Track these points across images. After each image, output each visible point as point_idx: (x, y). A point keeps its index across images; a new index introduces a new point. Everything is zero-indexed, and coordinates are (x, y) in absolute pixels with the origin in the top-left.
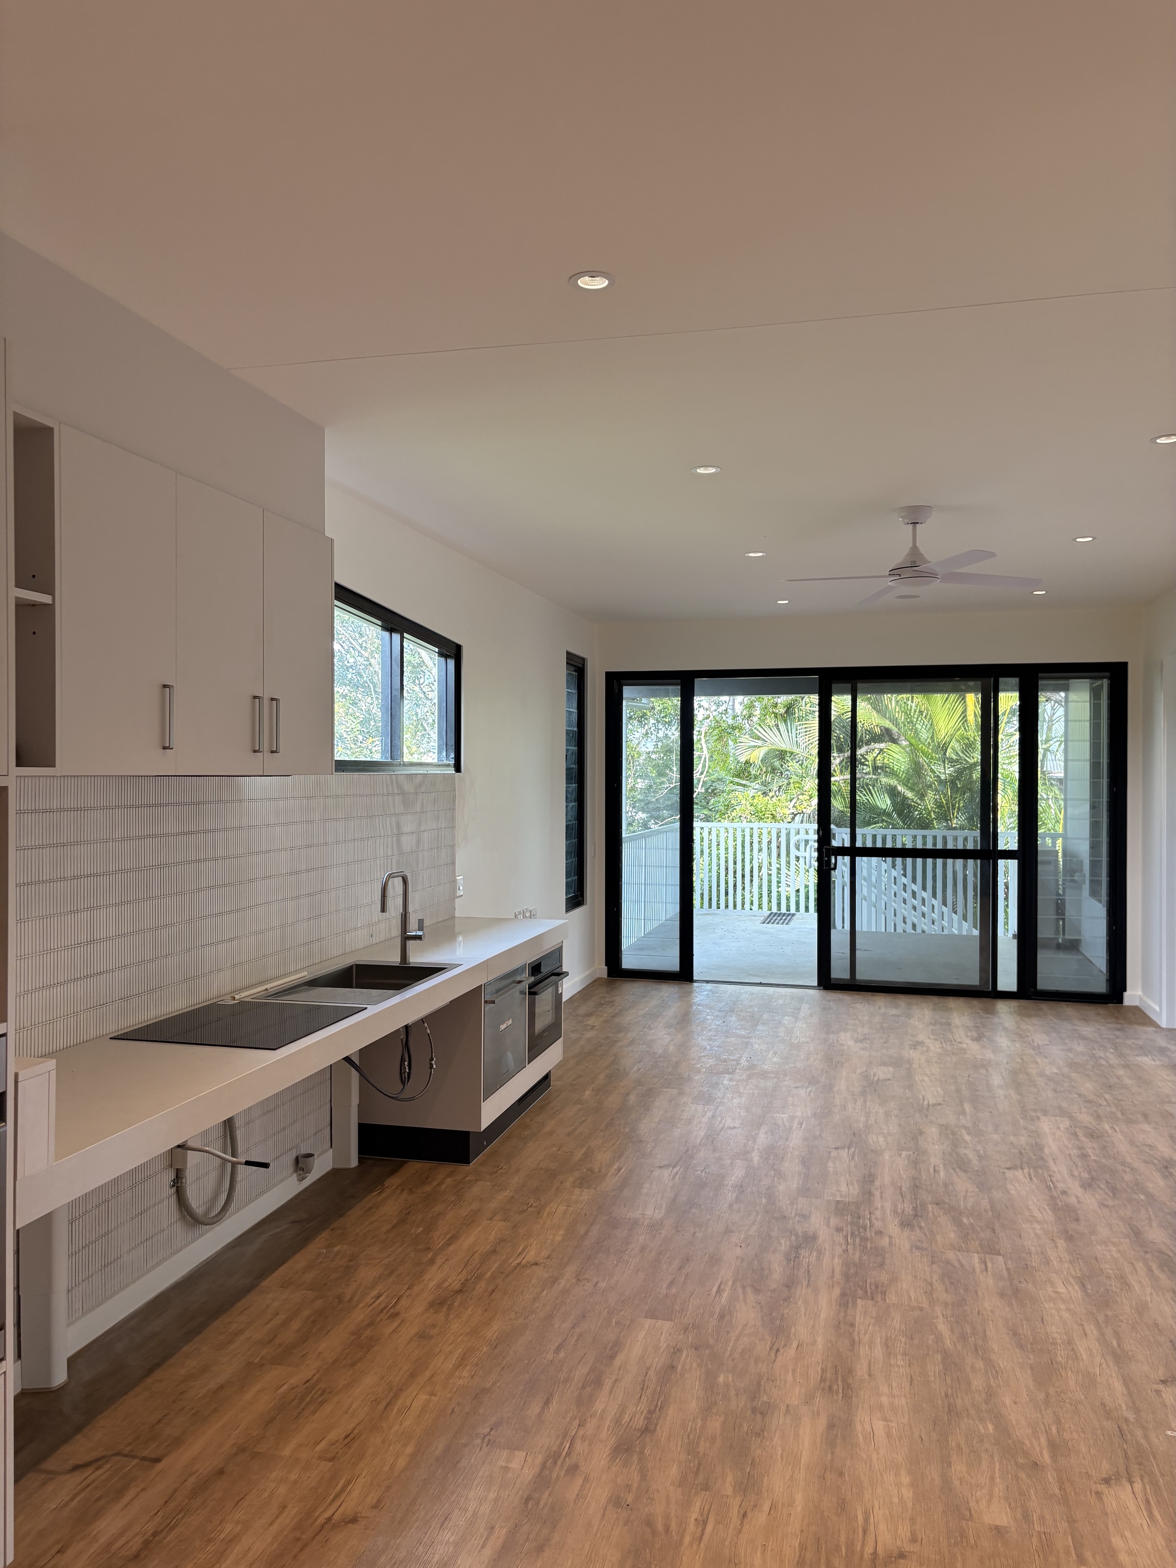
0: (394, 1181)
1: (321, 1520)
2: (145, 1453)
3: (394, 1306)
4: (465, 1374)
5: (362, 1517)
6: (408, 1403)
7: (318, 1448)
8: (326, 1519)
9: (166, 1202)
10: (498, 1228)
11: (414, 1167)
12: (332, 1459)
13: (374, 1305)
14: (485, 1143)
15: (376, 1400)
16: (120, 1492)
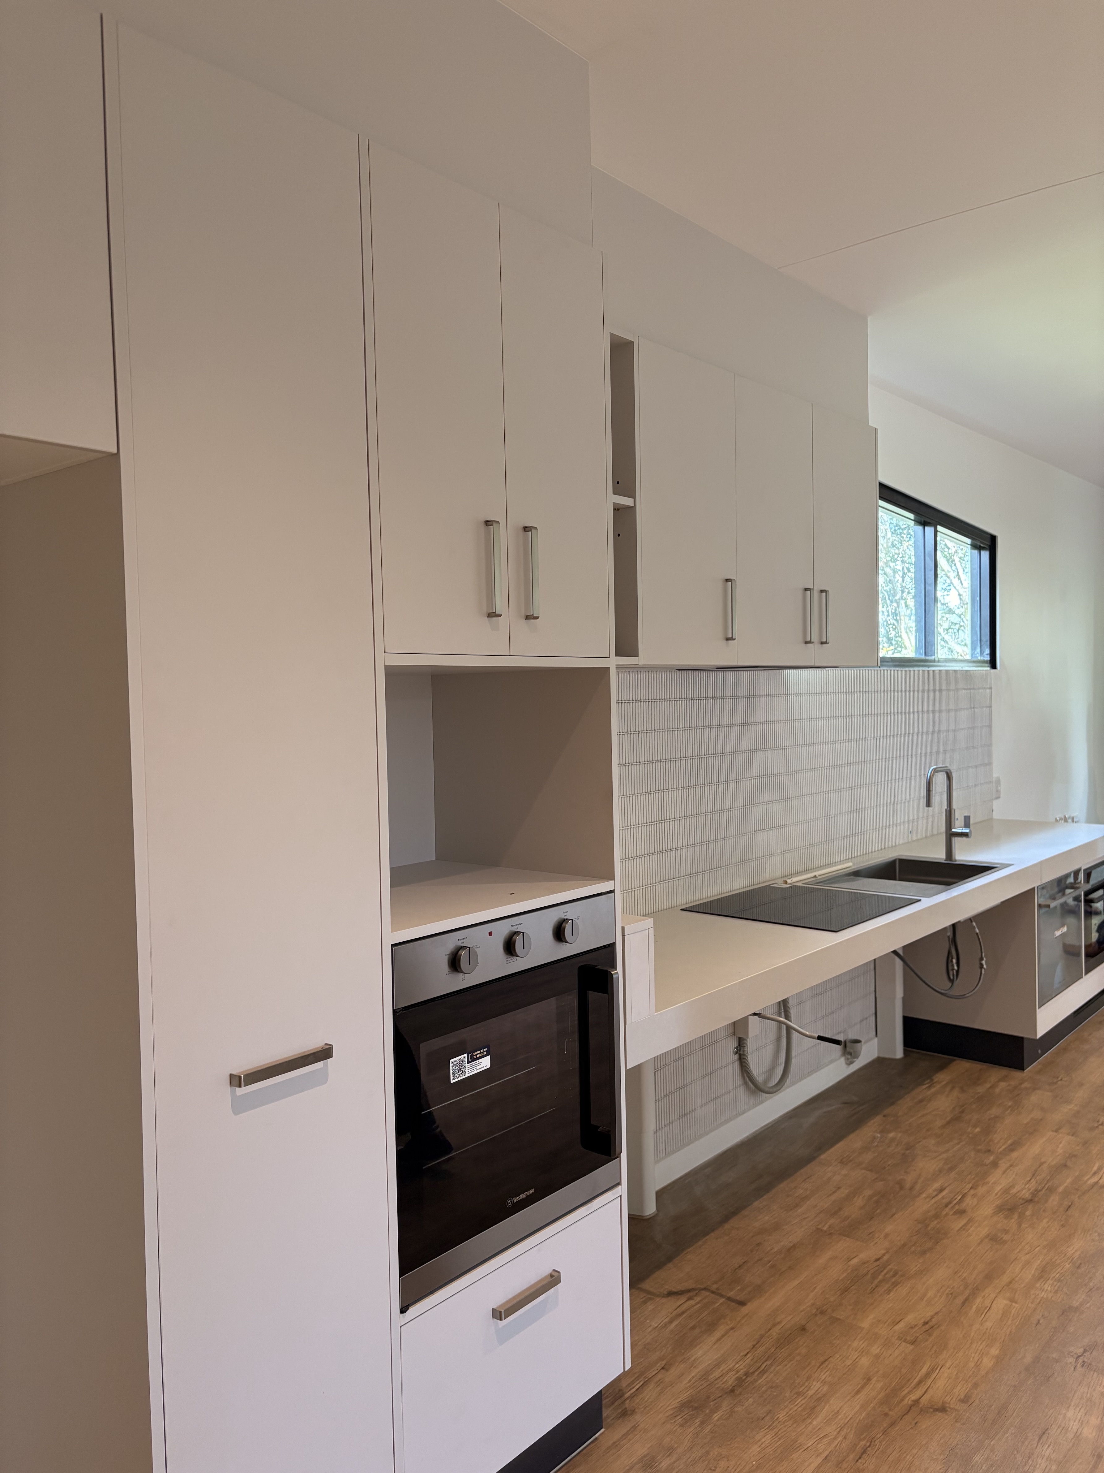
0: (943, 1077)
1: (908, 1401)
2: (731, 1294)
3: (959, 1203)
4: (1047, 1286)
5: (950, 1408)
6: (987, 1303)
7: (897, 1328)
8: (913, 1401)
9: (730, 1067)
10: (1064, 1143)
11: (962, 1066)
12: (913, 1343)
13: (936, 1199)
14: (1040, 1051)
15: (951, 1294)
16: (712, 1327)
